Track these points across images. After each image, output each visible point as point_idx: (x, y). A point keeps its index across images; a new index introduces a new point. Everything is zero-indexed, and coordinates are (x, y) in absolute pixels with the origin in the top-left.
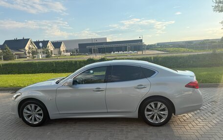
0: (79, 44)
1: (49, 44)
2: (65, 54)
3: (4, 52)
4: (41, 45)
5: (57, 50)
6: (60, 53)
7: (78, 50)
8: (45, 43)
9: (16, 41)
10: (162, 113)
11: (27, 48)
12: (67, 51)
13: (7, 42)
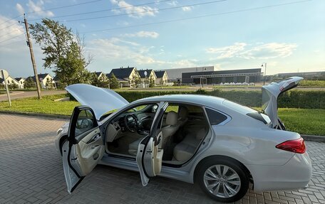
0: (183, 74)
1: (152, 73)
2: (167, 84)
3: (111, 81)
4: (146, 73)
5: (159, 79)
6: (162, 82)
7: (181, 80)
8: (149, 72)
9: (122, 70)
10: (228, 187)
11: (131, 77)
12: (169, 81)
13: (114, 71)
